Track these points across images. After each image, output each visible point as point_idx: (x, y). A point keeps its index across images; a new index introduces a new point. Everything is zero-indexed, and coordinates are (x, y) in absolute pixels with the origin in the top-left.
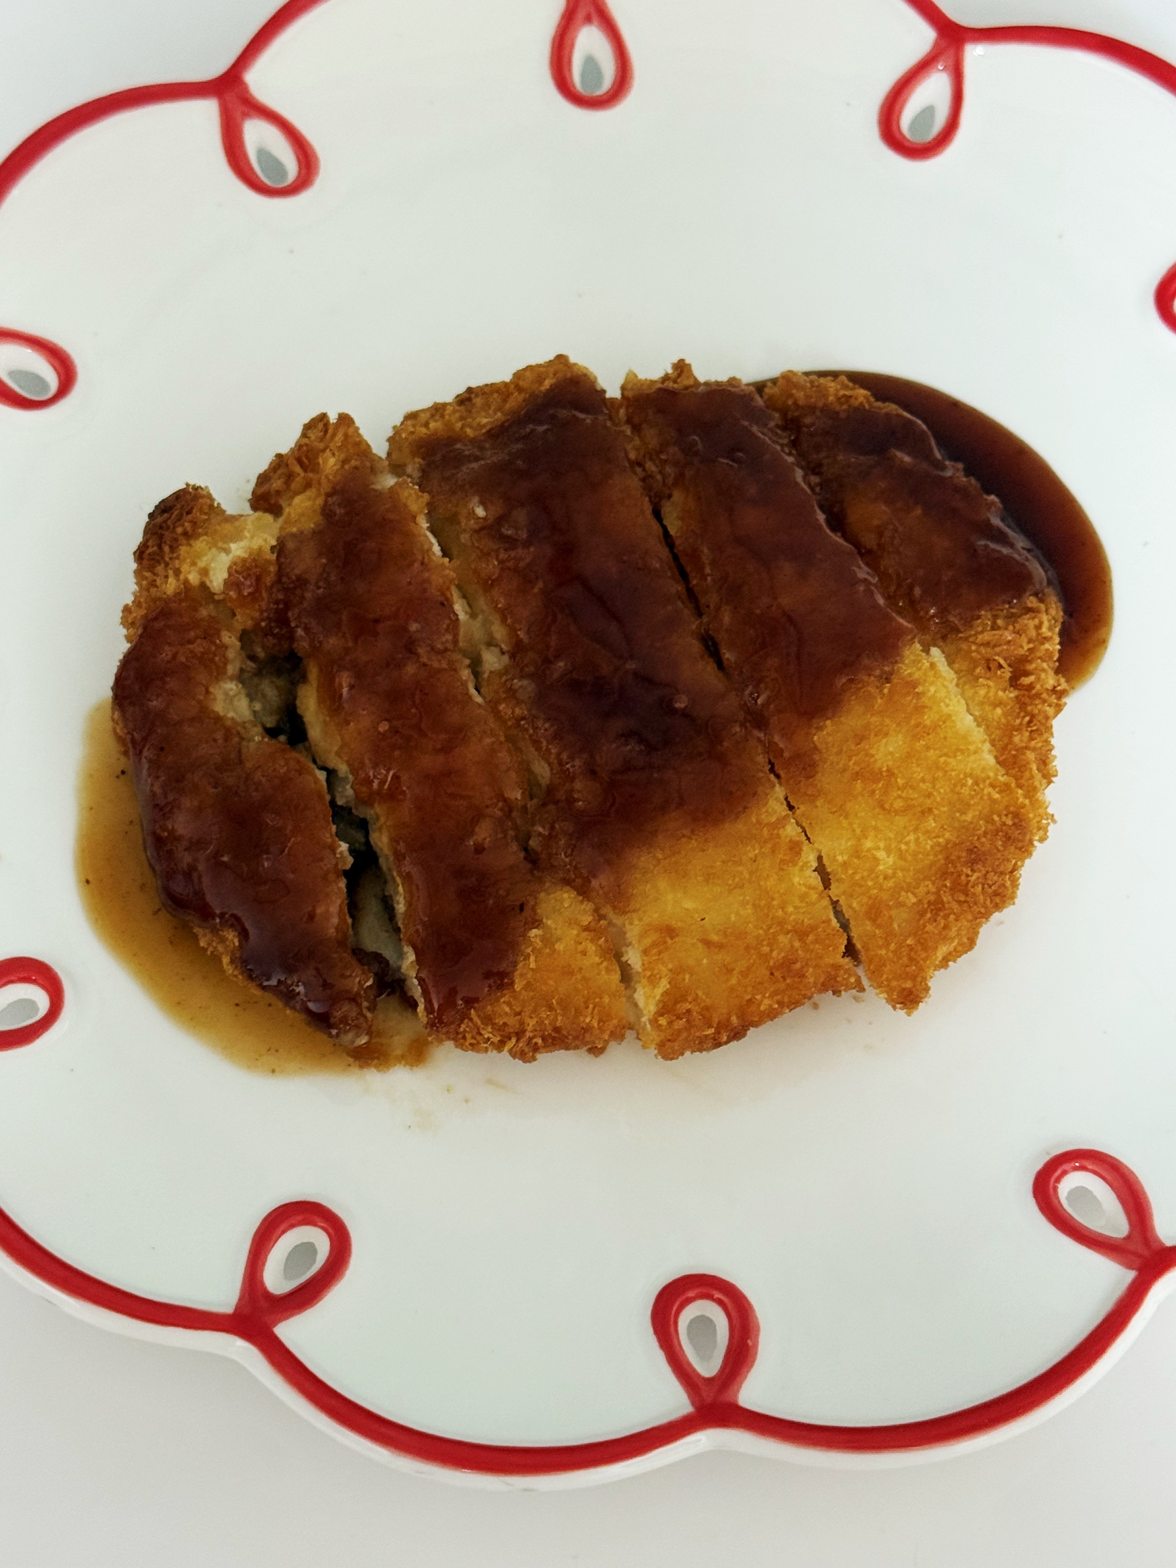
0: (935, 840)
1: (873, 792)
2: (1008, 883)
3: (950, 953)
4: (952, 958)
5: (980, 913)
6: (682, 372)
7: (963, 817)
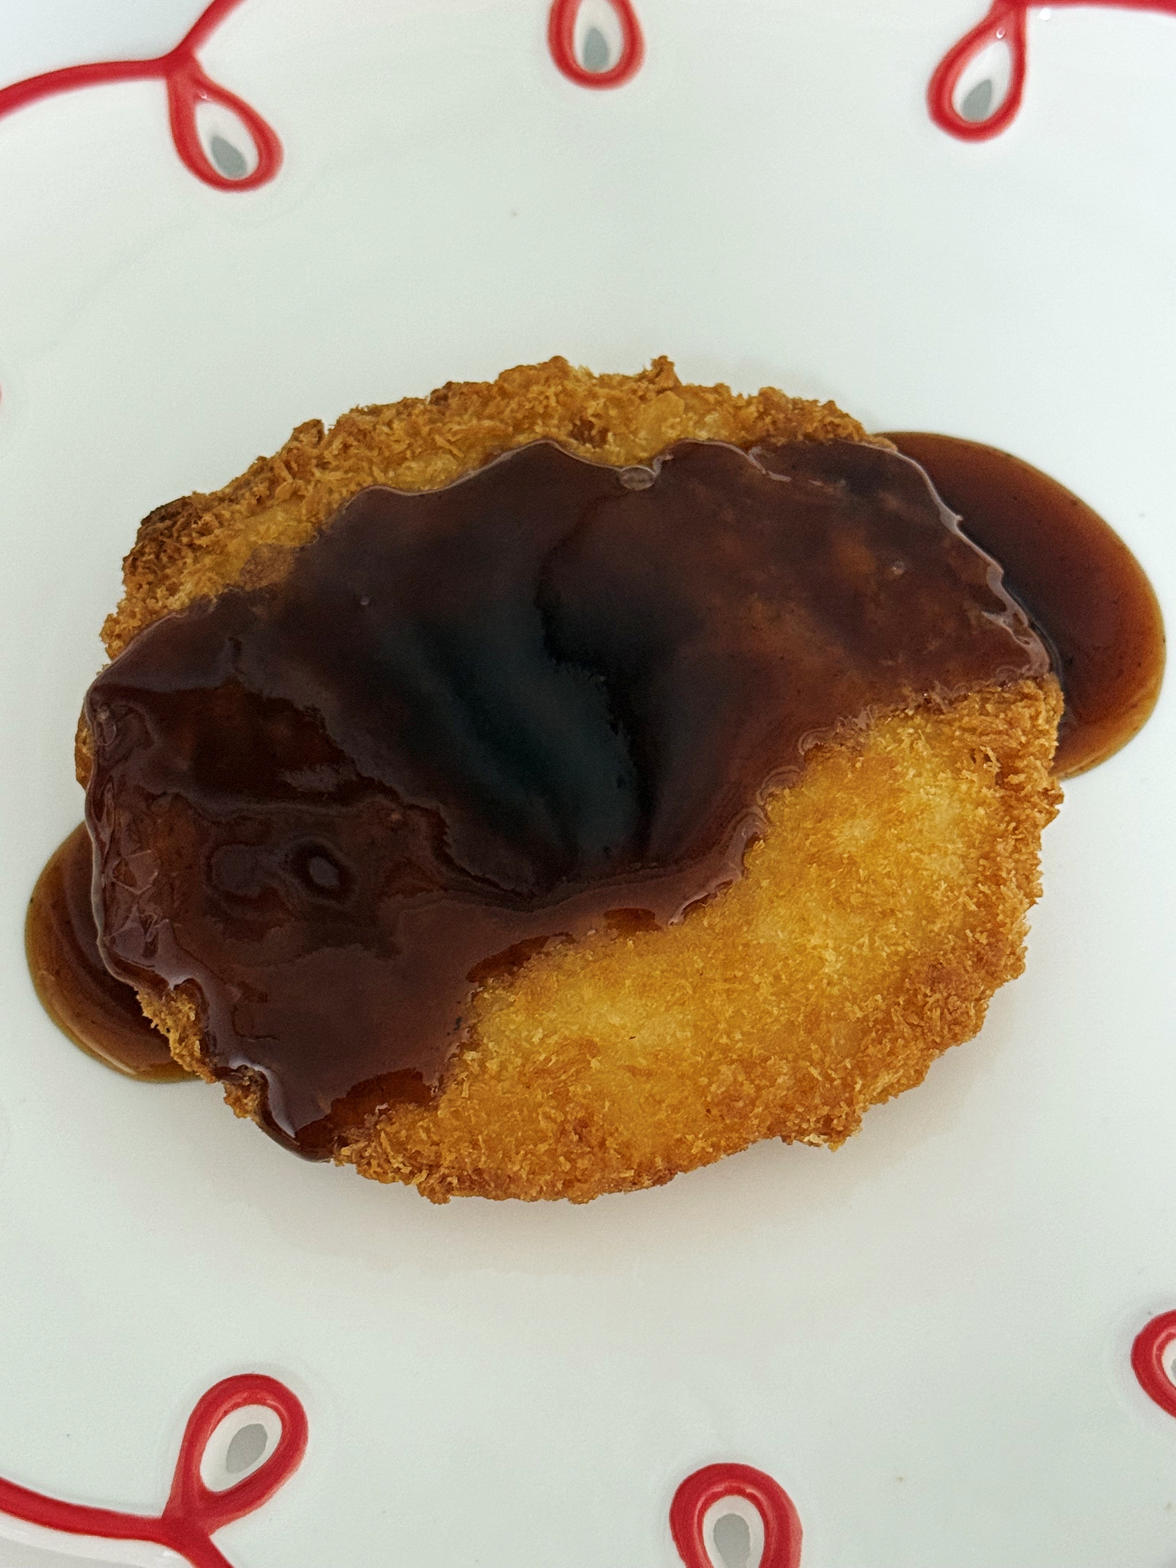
0: (893, 948)
1: (829, 881)
2: (972, 1012)
3: (892, 1085)
4: (894, 1092)
5: (934, 1041)
6: (661, 370)
7: (930, 927)
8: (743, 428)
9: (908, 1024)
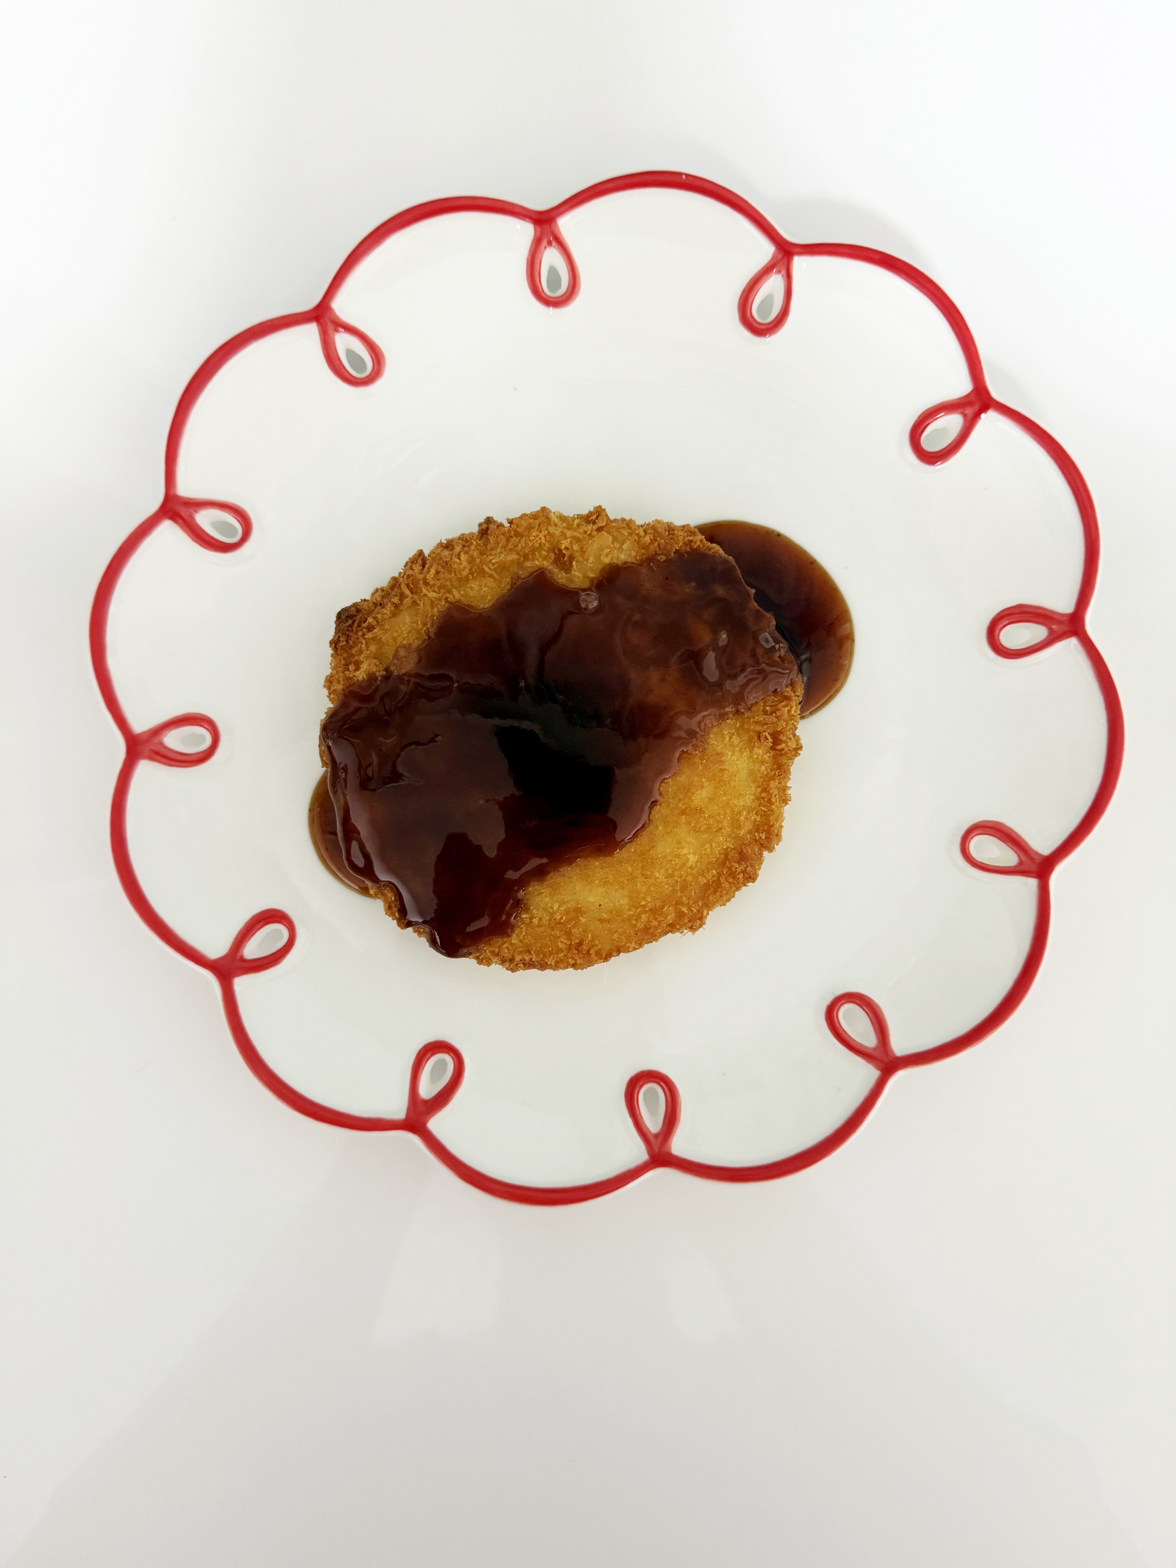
6: (599, 515)
7: (739, 832)
8: (643, 548)
9: (728, 882)
